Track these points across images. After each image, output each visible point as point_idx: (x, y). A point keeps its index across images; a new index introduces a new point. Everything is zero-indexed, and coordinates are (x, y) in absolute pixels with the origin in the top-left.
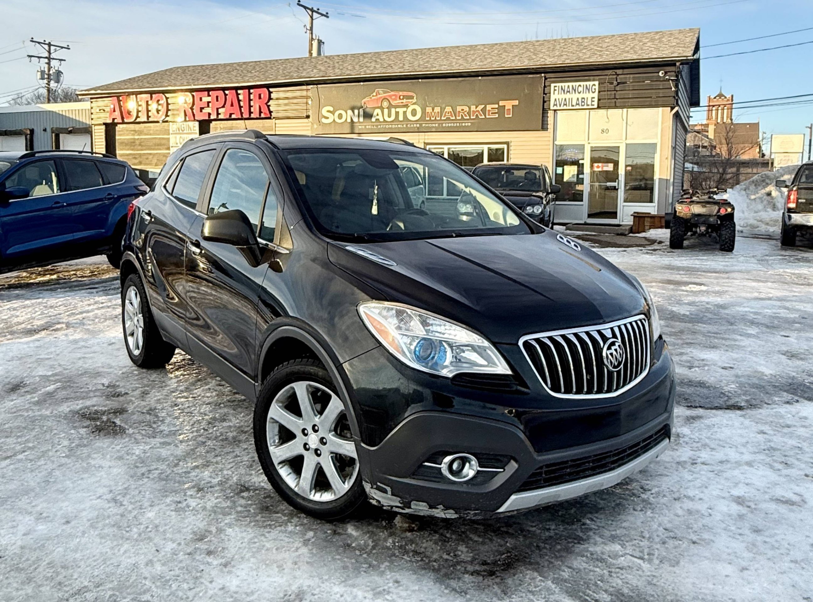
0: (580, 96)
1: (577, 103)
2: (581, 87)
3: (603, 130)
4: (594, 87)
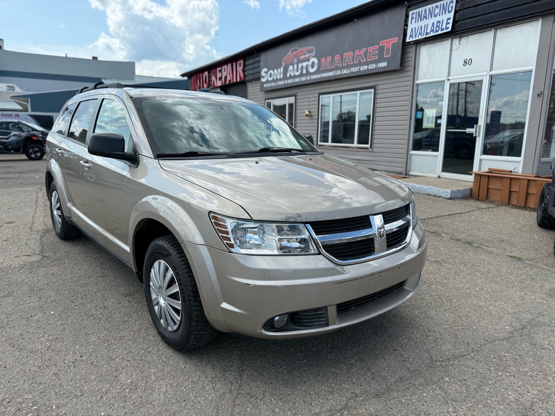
0: (435, 20)
1: (432, 29)
2: (438, 8)
3: (465, 61)
4: (451, 5)
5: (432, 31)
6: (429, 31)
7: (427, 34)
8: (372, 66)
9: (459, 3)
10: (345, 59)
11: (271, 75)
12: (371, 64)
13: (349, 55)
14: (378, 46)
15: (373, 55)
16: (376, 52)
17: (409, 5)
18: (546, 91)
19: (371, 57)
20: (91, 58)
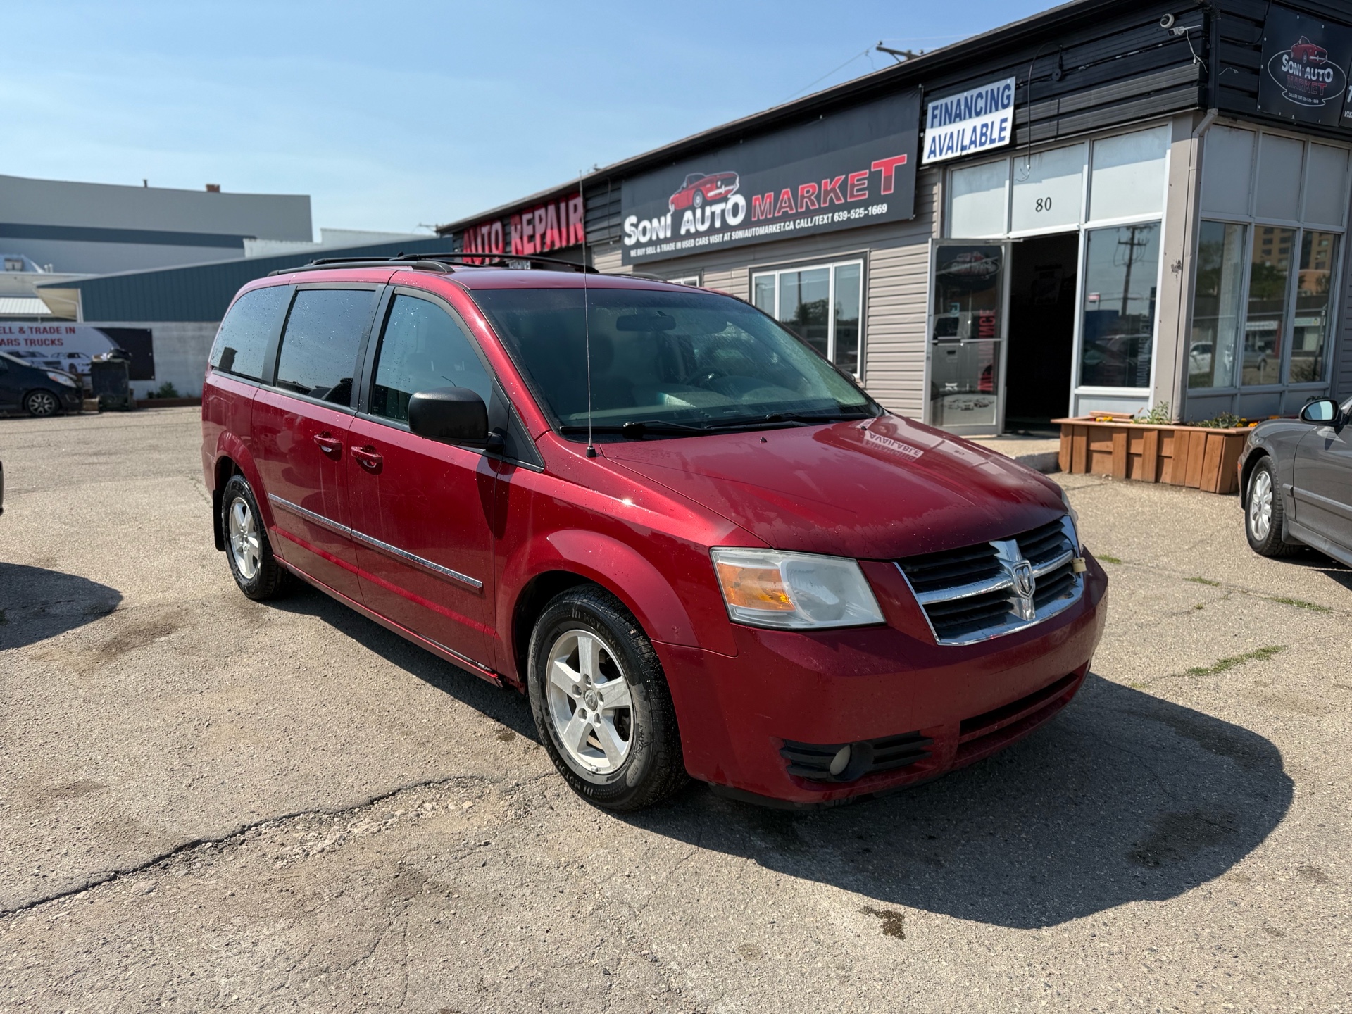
1: (973, 139)
2: (982, 98)
3: (1039, 202)
4: (1007, 93)
5: (973, 142)
6: (966, 142)
7: (963, 148)
8: (858, 213)
9: (1020, 91)
10: (803, 197)
11: (645, 230)
12: (855, 208)
13: (808, 189)
14: (867, 171)
15: (858, 191)
16: (864, 184)
17: (928, 89)
18: (1188, 260)
19: (855, 194)
20: (204, 189)
